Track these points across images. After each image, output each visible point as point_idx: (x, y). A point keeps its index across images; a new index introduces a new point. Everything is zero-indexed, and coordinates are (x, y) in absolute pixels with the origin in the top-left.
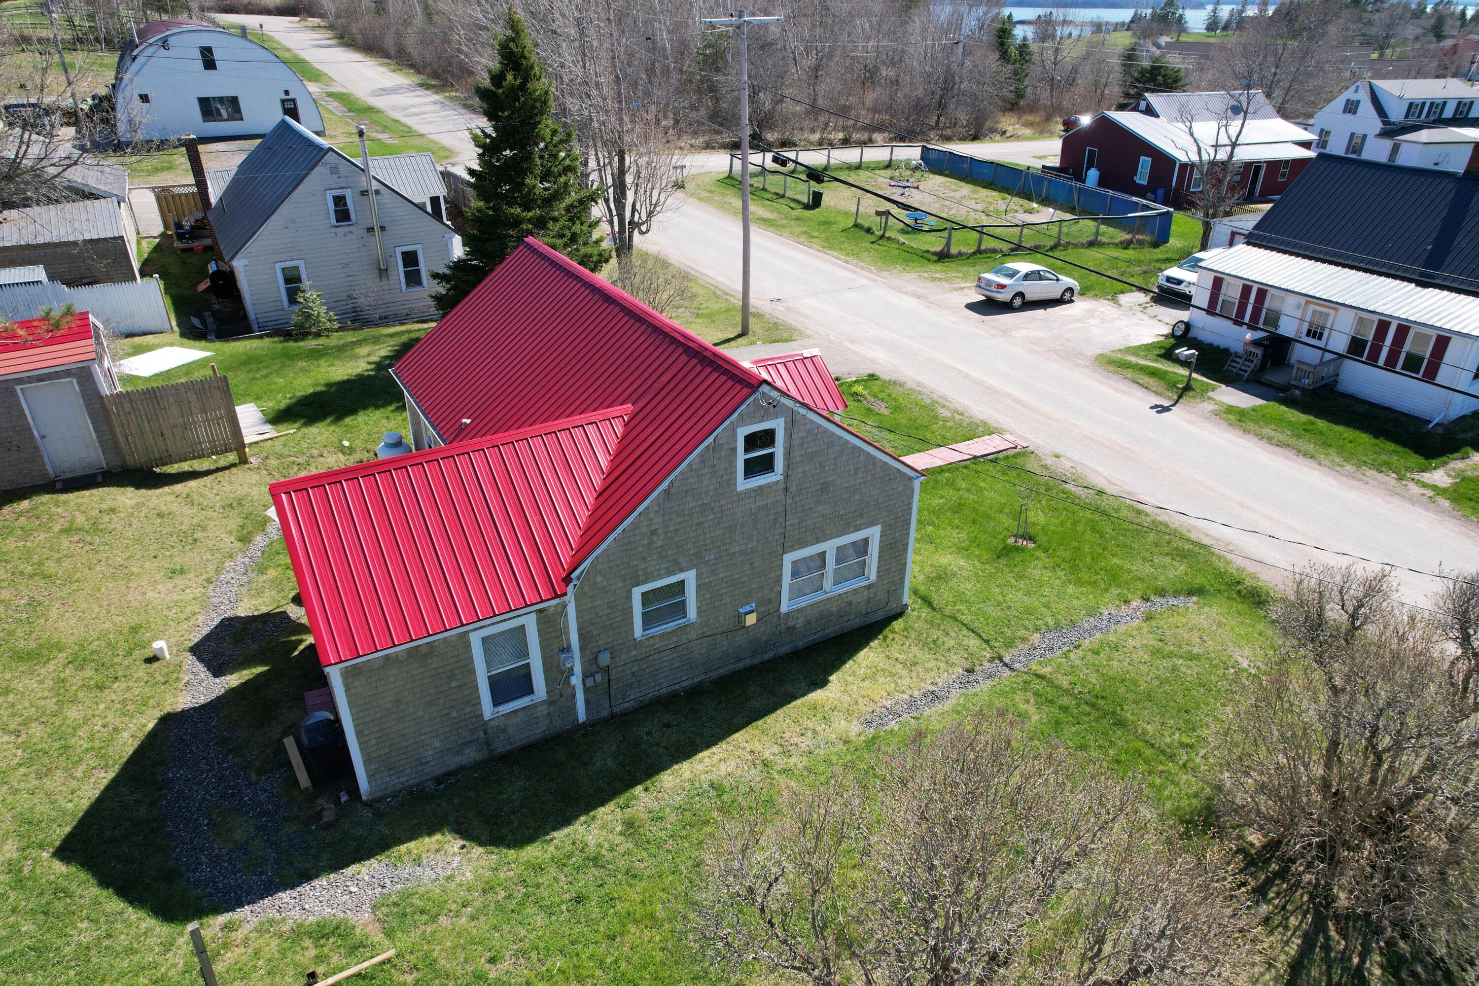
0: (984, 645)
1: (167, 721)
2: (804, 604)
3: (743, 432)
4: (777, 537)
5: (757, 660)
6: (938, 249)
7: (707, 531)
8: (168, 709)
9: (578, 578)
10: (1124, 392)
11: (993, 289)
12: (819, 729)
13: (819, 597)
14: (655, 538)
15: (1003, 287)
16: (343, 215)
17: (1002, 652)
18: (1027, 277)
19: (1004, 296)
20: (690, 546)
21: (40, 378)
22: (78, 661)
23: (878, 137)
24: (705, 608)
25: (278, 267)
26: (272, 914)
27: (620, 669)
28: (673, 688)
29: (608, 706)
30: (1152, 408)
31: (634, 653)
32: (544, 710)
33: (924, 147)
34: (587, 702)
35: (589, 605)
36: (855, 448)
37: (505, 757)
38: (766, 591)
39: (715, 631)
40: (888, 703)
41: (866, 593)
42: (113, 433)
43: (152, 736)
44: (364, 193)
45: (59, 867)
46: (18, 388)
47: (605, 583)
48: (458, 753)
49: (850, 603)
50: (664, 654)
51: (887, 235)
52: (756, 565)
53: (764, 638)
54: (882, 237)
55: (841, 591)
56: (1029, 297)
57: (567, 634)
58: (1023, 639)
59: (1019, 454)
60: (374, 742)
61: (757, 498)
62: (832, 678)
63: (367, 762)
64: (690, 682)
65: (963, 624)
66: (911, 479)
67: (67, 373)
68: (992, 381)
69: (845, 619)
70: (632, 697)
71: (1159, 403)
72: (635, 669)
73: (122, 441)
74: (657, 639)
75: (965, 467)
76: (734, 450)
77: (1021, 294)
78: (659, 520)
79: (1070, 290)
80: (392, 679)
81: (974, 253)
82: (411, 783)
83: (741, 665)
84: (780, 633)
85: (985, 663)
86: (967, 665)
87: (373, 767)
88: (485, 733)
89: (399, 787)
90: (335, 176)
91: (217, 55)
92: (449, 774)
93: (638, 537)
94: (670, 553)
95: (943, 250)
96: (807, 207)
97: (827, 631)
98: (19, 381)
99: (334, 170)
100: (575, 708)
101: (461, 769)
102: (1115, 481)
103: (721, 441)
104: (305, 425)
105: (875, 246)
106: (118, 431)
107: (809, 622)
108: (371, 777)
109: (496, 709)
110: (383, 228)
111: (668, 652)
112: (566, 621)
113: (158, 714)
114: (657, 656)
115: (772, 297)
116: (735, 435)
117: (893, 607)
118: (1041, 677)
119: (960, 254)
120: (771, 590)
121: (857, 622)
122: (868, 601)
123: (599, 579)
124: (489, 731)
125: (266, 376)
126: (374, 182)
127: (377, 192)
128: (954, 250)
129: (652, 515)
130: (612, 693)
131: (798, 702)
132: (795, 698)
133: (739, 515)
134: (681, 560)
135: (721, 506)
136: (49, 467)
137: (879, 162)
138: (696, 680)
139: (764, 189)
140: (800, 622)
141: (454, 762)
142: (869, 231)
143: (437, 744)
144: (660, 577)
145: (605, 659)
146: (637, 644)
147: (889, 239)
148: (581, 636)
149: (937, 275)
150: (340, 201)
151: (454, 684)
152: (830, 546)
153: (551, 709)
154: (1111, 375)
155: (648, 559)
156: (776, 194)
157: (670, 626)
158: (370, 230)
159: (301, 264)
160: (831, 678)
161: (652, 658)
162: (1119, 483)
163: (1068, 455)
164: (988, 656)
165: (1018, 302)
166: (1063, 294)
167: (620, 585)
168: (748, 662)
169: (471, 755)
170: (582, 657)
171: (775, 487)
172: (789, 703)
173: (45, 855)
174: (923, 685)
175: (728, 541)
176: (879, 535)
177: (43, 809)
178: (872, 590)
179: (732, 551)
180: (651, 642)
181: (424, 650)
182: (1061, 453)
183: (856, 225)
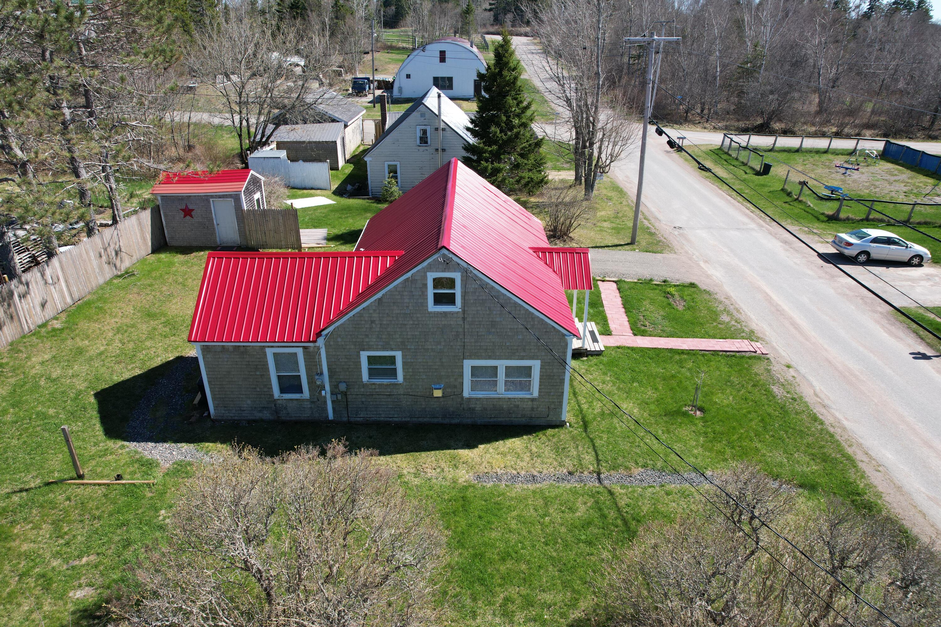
0: (595, 462)
1: (180, 359)
2: (481, 396)
3: (431, 276)
4: (459, 347)
5: (447, 421)
6: (830, 213)
7: (408, 330)
8: (183, 354)
9: (326, 335)
10: (897, 337)
11: (842, 245)
12: (446, 469)
13: (492, 395)
14: (374, 325)
15: (850, 244)
16: (424, 140)
17: (603, 470)
18: (876, 240)
19: (850, 252)
20: (397, 336)
21: (220, 197)
22: (166, 324)
23: (868, 133)
24: (408, 377)
25: (386, 164)
26: (140, 450)
27: (354, 396)
28: (389, 419)
29: (346, 415)
30: (911, 354)
31: (362, 390)
32: (308, 405)
33: (887, 141)
34: (334, 409)
35: (334, 353)
36: (516, 303)
37: (284, 423)
38: (452, 380)
39: (416, 394)
40: (500, 472)
41: (530, 403)
42: (245, 228)
43: (168, 363)
44: (437, 129)
45: (93, 400)
46: (211, 200)
47: (343, 343)
48: (260, 411)
49: (517, 406)
50: (382, 397)
51: (800, 199)
52: (444, 360)
53: (451, 409)
54: (796, 200)
55: (510, 396)
56: (875, 255)
57: (321, 366)
58: (627, 468)
59: (755, 357)
60: (217, 389)
61: (443, 319)
62: (482, 447)
63: (214, 399)
64: (400, 419)
65: (594, 446)
66: (564, 335)
67: (230, 196)
68: (785, 306)
69: (513, 416)
70: (361, 416)
71: (922, 351)
72: (364, 400)
73: (248, 233)
74: (377, 387)
75: (703, 355)
76: (425, 285)
77: (867, 253)
78: (375, 315)
79: (921, 257)
80: (226, 360)
81: (862, 220)
82: (236, 418)
83: (435, 420)
84: (463, 409)
85: (586, 473)
86: (571, 469)
87: (216, 402)
88: (275, 405)
89: (230, 418)
90: (423, 118)
91: (447, 55)
92: (255, 421)
93: (363, 322)
94: (384, 337)
95: (834, 214)
96: (758, 173)
97: (499, 419)
98: (212, 197)
99: (423, 115)
100: (327, 410)
101: (262, 420)
102: (820, 395)
103: (416, 278)
104: (341, 244)
105: (787, 206)
106: (247, 227)
107: (485, 409)
108: (216, 408)
109: (282, 395)
110: (443, 150)
111: (385, 397)
112: (320, 358)
113: (177, 355)
114: (377, 397)
115: (677, 225)
116: (425, 277)
117: (552, 418)
118: (611, 493)
119: (848, 219)
120: (456, 379)
121: (523, 421)
122: (533, 409)
123: (339, 340)
124: (277, 406)
125: (346, 218)
126: (442, 124)
127: (444, 130)
128: (842, 215)
129: (371, 311)
130: (349, 409)
131: (448, 451)
132: (449, 448)
133: (430, 326)
134: (391, 343)
135: (418, 318)
136: (218, 239)
137: (847, 150)
138: (403, 420)
139: (737, 159)
140: (478, 407)
141: (258, 415)
142: (789, 194)
143: (249, 402)
144: (377, 350)
145: (343, 387)
146: (364, 386)
147: (801, 201)
148: (329, 369)
149: (815, 231)
150: (425, 132)
151: (258, 373)
152: (502, 364)
153: (313, 406)
154: (898, 323)
155: (370, 337)
156: (743, 163)
157: (386, 381)
158: (437, 150)
159: (398, 163)
160: (480, 446)
161: (374, 397)
162: (822, 396)
163: (799, 368)
164: (592, 468)
165: (863, 258)
166: (912, 258)
167: (352, 347)
168: (440, 420)
169: (267, 415)
170: (330, 382)
171: (456, 315)
172: (442, 450)
173: (92, 393)
174: (533, 470)
175: (423, 340)
176: (539, 366)
177: (106, 376)
178: (535, 403)
179: (426, 347)
180: (373, 387)
181: (242, 349)
182: (793, 364)
183: (783, 190)
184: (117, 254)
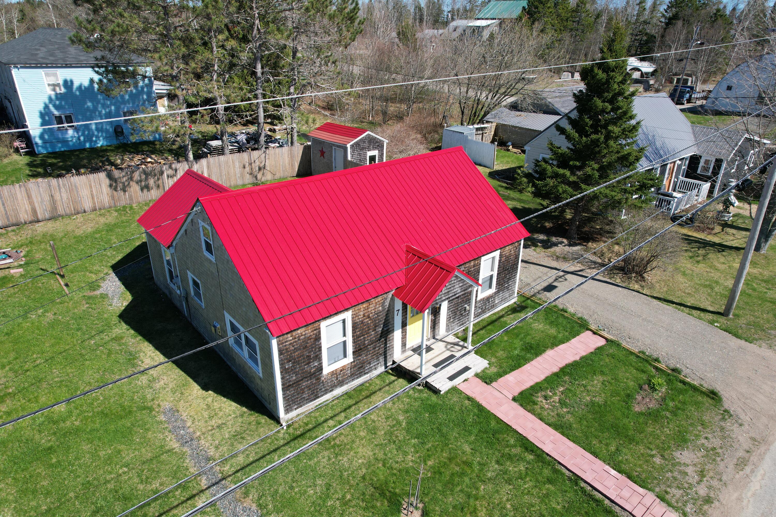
2: (237, 351)
3: (200, 223)
7: (199, 265)
9: (174, 247)
13: (242, 355)
14: (188, 251)
20: (197, 267)
21: (337, 146)
24: (206, 306)
26: (108, 279)
31: (192, 302)
32: (178, 297)
38: (222, 324)
41: (260, 381)
46: (333, 147)
48: (166, 289)
49: (254, 378)
52: (216, 304)
55: (250, 365)
57: (177, 270)
61: (210, 265)
67: (342, 147)
69: (253, 385)
72: (194, 310)
74: (197, 304)
83: (221, 354)
94: (192, 264)
101: (167, 296)
107: (240, 365)
109: (170, 282)
111: (201, 315)
112: (176, 264)
114: (198, 312)
117: (273, 408)
120: (224, 326)
129: (185, 239)
130: (191, 314)
133: (207, 268)
134: (196, 271)
140: (237, 361)
146: (192, 299)
148: (180, 275)
151: (161, 260)
155: (188, 260)
157: (199, 302)
167: (184, 264)
168: (223, 356)
169: (168, 293)
170: (182, 286)
171: (214, 266)
175: (206, 278)
179: (208, 285)
180: (195, 302)
184: (260, 169)
